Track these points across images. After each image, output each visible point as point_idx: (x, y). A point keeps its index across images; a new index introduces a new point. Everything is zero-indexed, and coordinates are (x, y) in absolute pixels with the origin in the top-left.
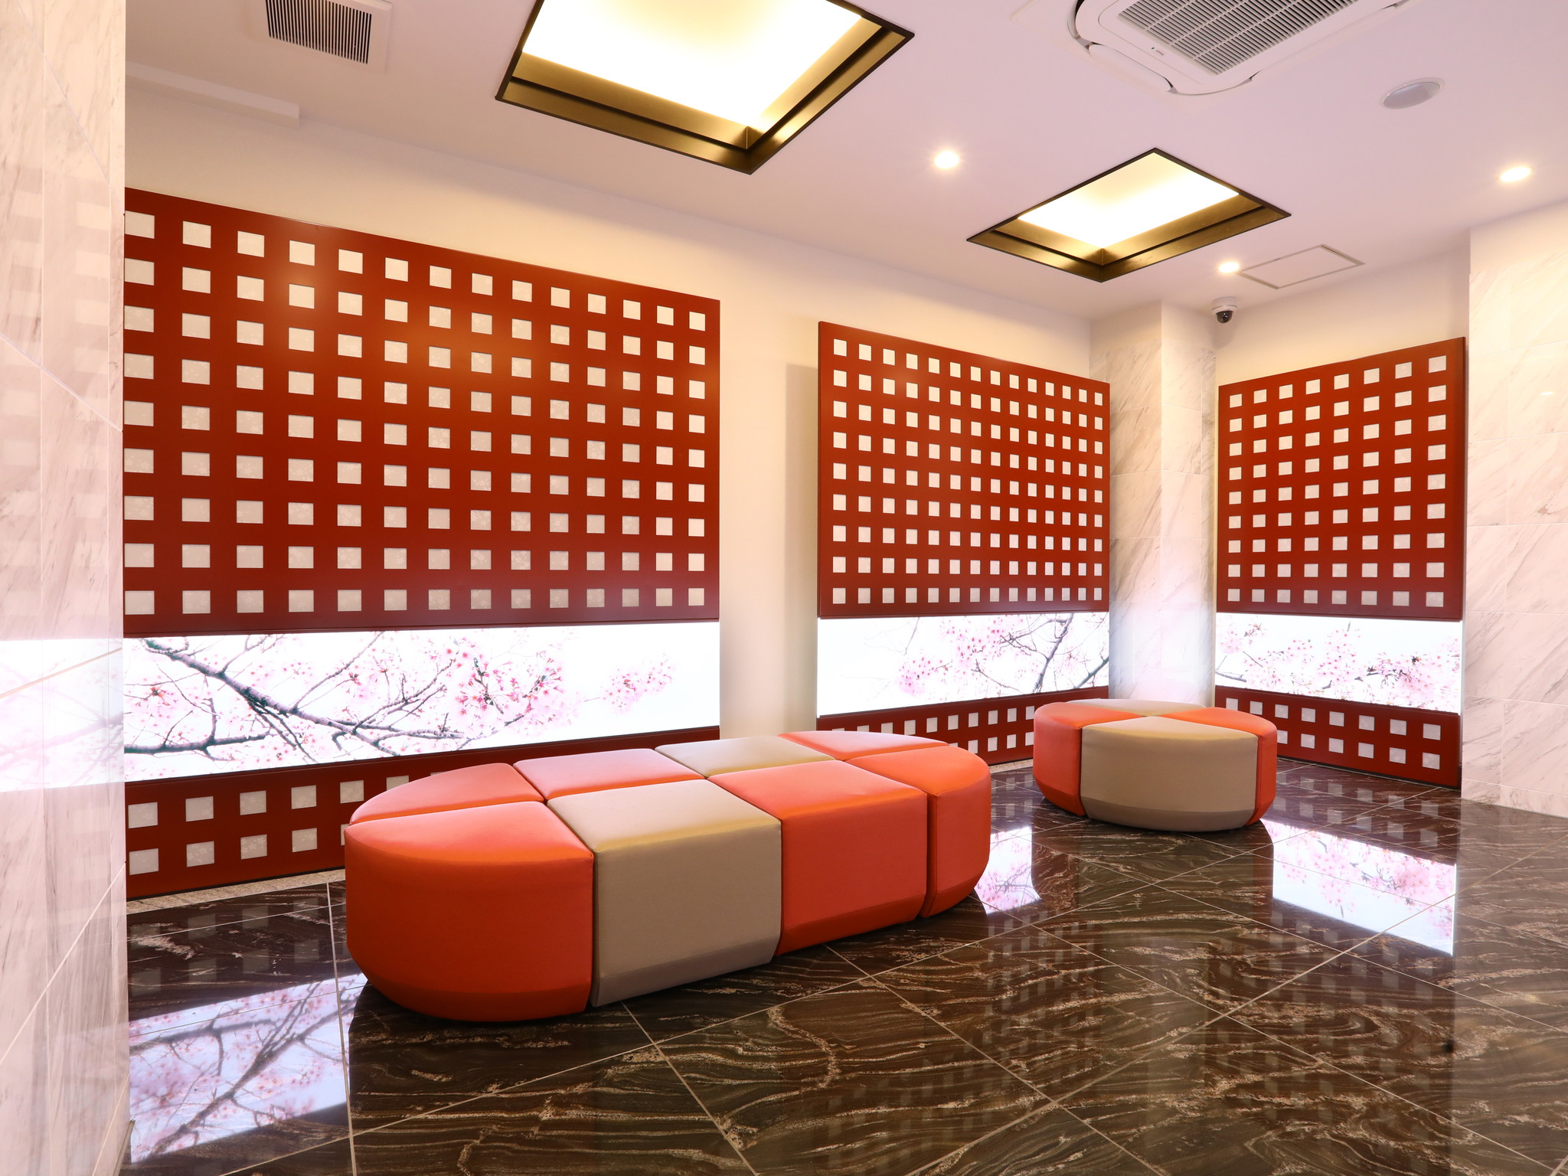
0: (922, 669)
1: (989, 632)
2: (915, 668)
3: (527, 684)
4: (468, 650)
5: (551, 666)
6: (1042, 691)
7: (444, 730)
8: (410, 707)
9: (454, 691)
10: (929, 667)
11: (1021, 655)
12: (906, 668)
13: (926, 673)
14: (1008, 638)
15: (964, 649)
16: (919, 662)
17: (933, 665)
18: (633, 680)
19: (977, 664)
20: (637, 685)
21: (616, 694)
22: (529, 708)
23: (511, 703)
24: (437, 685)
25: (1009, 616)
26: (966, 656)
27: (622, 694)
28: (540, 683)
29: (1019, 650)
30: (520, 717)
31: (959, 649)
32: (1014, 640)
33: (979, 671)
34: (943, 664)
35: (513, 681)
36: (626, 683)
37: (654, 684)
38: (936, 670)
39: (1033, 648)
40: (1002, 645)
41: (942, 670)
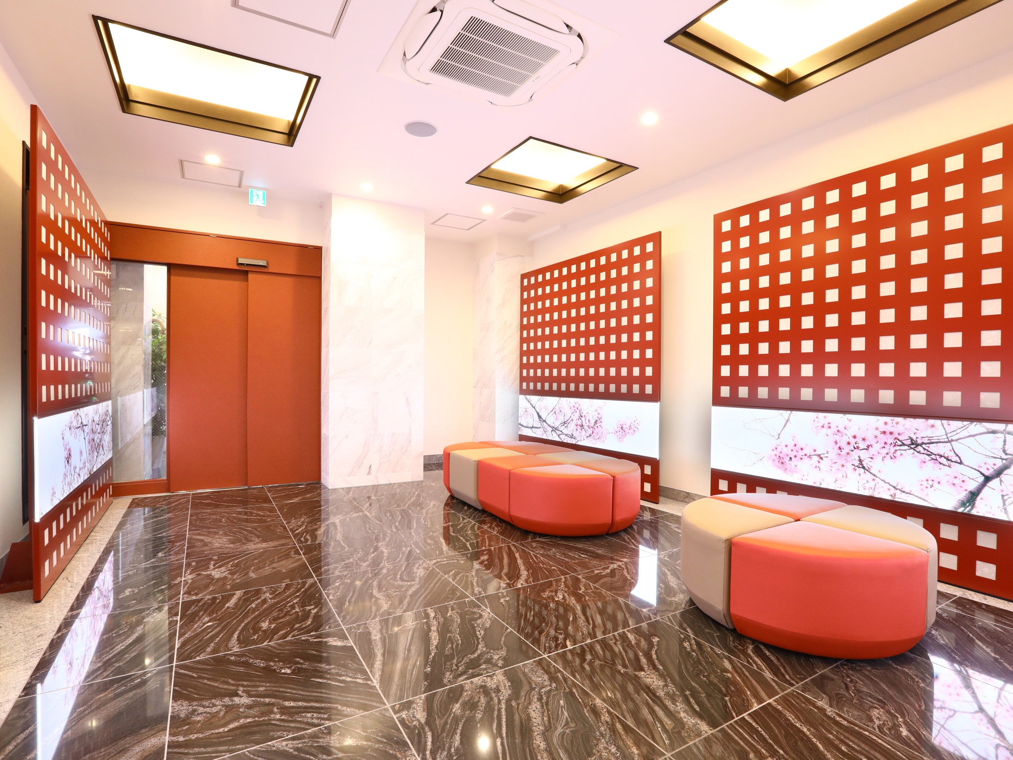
0: (794, 453)
1: (878, 433)
2: (787, 451)
3: (593, 422)
4: (579, 407)
5: (599, 416)
6: (974, 512)
7: (573, 435)
8: (565, 425)
9: (575, 422)
10: (801, 453)
11: (930, 464)
12: (779, 449)
13: (798, 457)
14: (909, 442)
15: (843, 444)
16: (791, 446)
17: (805, 452)
18: (624, 427)
19: (860, 461)
20: (625, 430)
21: (618, 432)
22: (593, 433)
23: (589, 429)
24: (571, 419)
25: (908, 420)
26: (844, 452)
27: (620, 433)
28: (596, 423)
29: (928, 458)
30: (590, 435)
31: (836, 443)
32: (917, 445)
33: (864, 468)
34: (818, 452)
35: (589, 421)
36: (622, 427)
37: (631, 431)
38: (810, 457)
39: (955, 458)
40: (898, 448)
41: (816, 458)
